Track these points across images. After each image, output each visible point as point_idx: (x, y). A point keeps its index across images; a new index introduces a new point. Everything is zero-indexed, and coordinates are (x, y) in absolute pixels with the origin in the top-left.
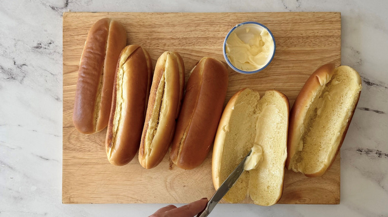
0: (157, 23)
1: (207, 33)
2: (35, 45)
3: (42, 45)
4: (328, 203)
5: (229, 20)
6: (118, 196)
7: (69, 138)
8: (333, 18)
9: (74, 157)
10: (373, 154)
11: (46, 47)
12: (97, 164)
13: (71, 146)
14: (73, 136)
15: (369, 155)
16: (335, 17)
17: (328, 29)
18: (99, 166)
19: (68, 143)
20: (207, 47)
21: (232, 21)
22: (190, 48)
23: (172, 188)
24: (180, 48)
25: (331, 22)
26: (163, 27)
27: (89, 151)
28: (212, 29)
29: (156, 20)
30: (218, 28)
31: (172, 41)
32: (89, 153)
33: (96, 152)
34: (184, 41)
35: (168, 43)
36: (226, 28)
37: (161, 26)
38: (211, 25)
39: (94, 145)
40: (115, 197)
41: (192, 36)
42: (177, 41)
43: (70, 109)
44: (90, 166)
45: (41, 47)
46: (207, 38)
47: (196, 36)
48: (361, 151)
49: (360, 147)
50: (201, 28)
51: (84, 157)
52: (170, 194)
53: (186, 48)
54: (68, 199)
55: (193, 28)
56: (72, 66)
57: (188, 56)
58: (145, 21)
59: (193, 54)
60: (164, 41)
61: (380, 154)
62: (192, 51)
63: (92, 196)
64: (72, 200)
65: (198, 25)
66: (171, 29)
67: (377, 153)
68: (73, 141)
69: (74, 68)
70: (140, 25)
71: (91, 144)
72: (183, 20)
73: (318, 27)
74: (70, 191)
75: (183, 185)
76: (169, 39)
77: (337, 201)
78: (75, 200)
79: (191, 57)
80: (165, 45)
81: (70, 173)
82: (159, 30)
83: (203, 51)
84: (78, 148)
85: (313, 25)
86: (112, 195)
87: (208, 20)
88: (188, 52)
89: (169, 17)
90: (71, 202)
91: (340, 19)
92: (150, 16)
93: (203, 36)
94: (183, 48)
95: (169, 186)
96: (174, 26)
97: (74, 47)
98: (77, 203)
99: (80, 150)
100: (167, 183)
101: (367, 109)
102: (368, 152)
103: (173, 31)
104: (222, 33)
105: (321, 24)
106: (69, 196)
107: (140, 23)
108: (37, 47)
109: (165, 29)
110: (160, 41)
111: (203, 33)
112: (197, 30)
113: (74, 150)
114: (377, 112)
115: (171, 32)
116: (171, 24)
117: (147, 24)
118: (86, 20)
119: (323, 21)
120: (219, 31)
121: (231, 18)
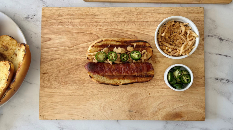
0: (96, 13)
1: (125, 19)
2: (26, 16)
3: (30, 17)
4: (198, 120)
5: (138, 11)
6: (72, 115)
7: (44, 80)
8: (199, 10)
9: (46, 92)
10: (224, 81)
11: (32, 18)
12: (60, 95)
13: (45, 85)
14: (46, 79)
15: (222, 82)
16: (200, 10)
17: (196, 17)
18: (61, 97)
19: (43, 83)
20: (125, 27)
21: (140, 12)
22: (116, 27)
23: (104, 110)
24: (109, 27)
25: (198, 13)
26: (100, 15)
27: (55, 88)
28: (128, 16)
29: (96, 12)
30: (131, 16)
31: (105, 24)
32: (55, 89)
33: (60, 88)
34: (112, 23)
35: (102, 25)
36: (136, 16)
37: (99, 15)
38: (128, 14)
39: (58, 84)
40: (70, 116)
41: (117, 21)
42: (108, 23)
43: (45, 63)
44: (55, 97)
45: (29, 18)
46: (125, 22)
47: (119, 21)
48: (217, 80)
49: (217, 77)
50: (122, 16)
51: (52, 92)
52: (103, 114)
53: (113, 27)
54: (42, 117)
55: (117, 16)
56: (46, 38)
57: (115, 32)
58: (89, 12)
59: (117, 31)
60: (100, 23)
61: (228, 81)
62: (117, 29)
63: (57, 115)
64: (44, 117)
65: (120, 14)
66: (104, 17)
67: (226, 81)
68: (46, 82)
69: (47, 39)
70: (87, 14)
71: (56, 84)
72: (111, 12)
73: (190, 16)
74: (44, 112)
75: (111, 108)
76: (103, 22)
77: (203, 119)
78: (47, 118)
79: (116, 33)
80: (101, 26)
81: (44, 101)
82: (97, 17)
83: (123, 29)
84: (49, 86)
85: (187, 14)
86: (68, 115)
87: (126, 12)
88: (114, 30)
89: (103, 10)
90: (44, 119)
91: (203, 11)
92: (92, 9)
93: (123, 21)
94: (111, 27)
95: (102, 109)
96: (106, 15)
97: (48, 27)
98: (48, 119)
99: (50, 87)
100: (101, 107)
101: (220, 55)
102: (221, 80)
103: (106, 18)
104: (134, 19)
105: (192, 14)
106: (43, 115)
107: (86, 13)
108: (27, 18)
109: (101, 17)
110: (98, 23)
111: (123, 19)
112: (119, 17)
113: (46, 87)
114: (226, 56)
115: (105, 18)
116: (104, 13)
117: (90, 14)
118: (55, 12)
119: (193, 12)
120: (132, 18)
121: (139, 10)
